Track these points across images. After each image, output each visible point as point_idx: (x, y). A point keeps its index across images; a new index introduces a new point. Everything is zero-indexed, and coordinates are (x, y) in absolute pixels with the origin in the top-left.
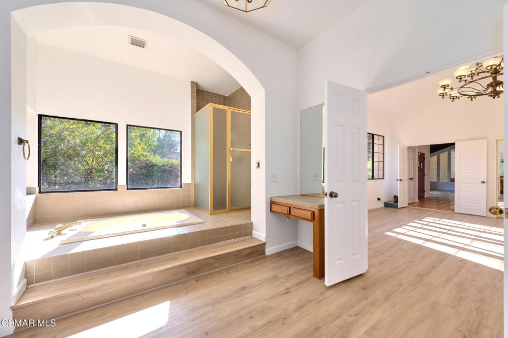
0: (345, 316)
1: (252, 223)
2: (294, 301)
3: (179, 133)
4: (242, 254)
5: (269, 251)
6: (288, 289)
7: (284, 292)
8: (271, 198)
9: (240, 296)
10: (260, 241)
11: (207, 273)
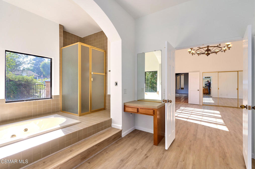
0: (180, 163)
1: (111, 119)
2: (153, 161)
3: (50, 59)
4: (111, 139)
5: (124, 134)
6: (146, 155)
7: (145, 157)
8: (124, 103)
9: (123, 166)
10: (119, 129)
11: (93, 156)
